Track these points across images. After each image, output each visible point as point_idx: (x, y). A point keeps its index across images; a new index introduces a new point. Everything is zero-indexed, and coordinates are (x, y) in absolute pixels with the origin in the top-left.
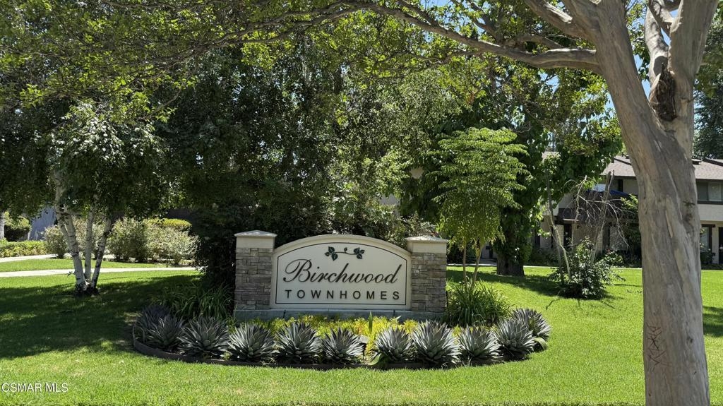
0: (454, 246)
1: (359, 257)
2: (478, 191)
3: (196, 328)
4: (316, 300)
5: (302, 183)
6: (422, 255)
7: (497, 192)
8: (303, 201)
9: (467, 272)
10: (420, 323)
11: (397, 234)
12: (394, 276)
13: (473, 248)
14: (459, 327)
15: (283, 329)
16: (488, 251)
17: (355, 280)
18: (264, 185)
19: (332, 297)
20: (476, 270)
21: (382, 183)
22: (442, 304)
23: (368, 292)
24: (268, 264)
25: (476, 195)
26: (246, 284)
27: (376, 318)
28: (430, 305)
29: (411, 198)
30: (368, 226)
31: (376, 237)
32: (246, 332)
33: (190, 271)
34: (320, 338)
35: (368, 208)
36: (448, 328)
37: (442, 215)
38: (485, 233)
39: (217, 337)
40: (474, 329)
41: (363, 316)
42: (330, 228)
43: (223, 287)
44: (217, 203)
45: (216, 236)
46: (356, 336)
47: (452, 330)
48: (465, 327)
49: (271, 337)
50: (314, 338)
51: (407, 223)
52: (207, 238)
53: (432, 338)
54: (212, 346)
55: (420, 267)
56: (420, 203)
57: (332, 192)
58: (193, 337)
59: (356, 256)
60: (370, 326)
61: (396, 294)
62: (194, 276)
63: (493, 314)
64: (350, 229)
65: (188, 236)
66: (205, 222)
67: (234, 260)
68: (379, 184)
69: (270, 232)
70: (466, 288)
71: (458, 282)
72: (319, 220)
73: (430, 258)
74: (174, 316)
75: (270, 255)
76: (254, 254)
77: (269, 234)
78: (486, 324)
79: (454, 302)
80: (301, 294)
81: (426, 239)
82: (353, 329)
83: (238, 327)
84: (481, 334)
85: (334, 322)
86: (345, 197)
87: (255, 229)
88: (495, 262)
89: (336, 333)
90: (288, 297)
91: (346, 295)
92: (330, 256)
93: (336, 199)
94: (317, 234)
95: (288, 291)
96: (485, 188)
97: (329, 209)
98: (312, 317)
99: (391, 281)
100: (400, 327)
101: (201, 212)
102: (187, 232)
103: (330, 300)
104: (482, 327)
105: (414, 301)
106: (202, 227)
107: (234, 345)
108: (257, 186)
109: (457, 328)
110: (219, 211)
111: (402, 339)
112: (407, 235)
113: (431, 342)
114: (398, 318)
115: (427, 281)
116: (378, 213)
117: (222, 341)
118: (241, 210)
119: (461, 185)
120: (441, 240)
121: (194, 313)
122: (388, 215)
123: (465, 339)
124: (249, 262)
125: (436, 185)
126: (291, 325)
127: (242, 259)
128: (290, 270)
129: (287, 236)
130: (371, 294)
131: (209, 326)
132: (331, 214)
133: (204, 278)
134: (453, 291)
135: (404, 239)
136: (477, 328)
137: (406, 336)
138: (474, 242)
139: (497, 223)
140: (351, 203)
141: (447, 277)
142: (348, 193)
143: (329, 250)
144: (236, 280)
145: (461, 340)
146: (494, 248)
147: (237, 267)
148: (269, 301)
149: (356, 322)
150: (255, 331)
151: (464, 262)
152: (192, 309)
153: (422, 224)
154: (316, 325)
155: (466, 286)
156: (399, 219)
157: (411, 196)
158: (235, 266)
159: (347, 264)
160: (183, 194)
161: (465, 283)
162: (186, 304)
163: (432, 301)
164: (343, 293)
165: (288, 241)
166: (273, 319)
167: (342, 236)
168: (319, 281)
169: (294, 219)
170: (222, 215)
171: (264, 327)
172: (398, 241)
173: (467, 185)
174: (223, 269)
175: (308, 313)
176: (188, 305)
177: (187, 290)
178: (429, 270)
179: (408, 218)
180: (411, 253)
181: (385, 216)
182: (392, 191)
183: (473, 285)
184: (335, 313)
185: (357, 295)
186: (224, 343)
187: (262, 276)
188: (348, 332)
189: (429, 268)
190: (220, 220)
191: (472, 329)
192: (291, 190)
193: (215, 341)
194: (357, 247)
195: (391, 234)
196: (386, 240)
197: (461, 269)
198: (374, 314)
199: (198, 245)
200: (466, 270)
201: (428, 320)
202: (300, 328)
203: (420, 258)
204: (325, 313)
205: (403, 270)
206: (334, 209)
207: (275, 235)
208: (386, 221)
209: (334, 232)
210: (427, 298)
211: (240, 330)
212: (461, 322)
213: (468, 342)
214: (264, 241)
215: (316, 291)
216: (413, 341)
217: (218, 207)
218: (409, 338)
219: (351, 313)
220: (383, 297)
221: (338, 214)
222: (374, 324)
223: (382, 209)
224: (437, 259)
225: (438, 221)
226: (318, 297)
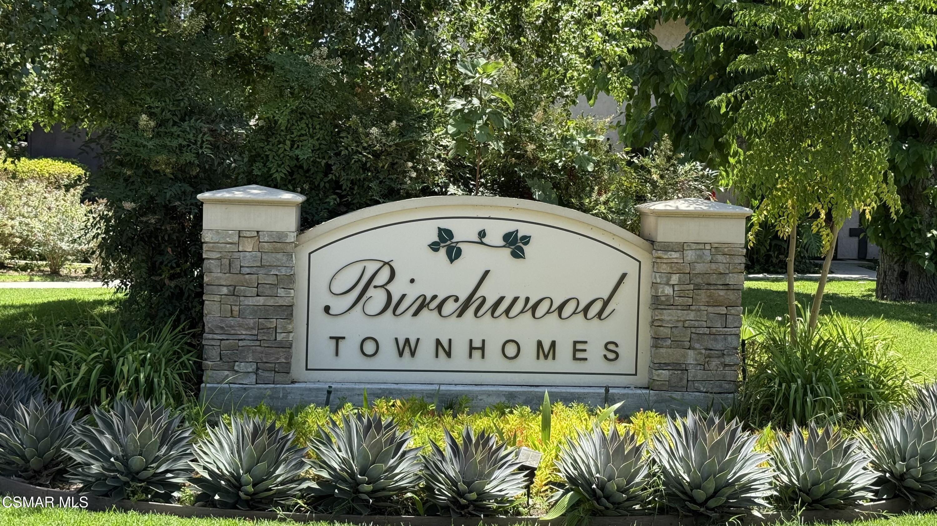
0: (764, 225)
1: (518, 254)
2: (831, 78)
3: (109, 426)
4: (407, 362)
5: (367, 65)
6: (681, 247)
7: (883, 82)
8: (371, 108)
9: (798, 295)
10: (674, 418)
11: (616, 195)
12: (606, 303)
13: (815, 229)
14: (773, 428)
15: (327, 430)
16: (855, 241)
17: (507, 311)
18: (269, 68)
19: (449, 354)
20: (821, 288)
21: (576, 60)
22: (729, 373)
23: (540, 344)
24: (283, 271)
25: (828, 91)
26: (231, 321)
27: (560, 406)
28: (700, 374)
29: (653, 103)
30: (539, 175)
31: (561, 203)
32: (233, 437)
33: (90, 291)
34: (420, 453)
35: (538, 127)
36: (744, 430)
37: (734, 147)
38: (848, 190)
39: (164, 449)
40: (813, 434)
41: (526, 403)
42: (441, 180)
43: (174, 327)
44: (151, 115)
45: (152, 199)
46: (510, 449)
47: (757, 435)
48: (787, 429)
49: (295, 449)
50: (404, 453)
51: (643, 167)
52: (128, 205)
53: (702, 454)
54: (152, 471)
55: (675, 279)
56: (678, 115)
57: (443, 85)
58: (104, 448)
59: (508, 251)
60: (546, 425)
61: (611, 347)
62: (101, 303)
63: (863, 397)
64: (494, 181)
65: (82, 201)
66: (121, 164)
67: (199, 261)
68: (568, 66)
69: (288, 190)
70: (793, 333)
71: (772, 318)
72: (412, 158)
73: (700, 257)
74: (55, 398)
75: (289, 248)
76: (248, 246)
77: (287, 196)
78: (843, 422)
79: (762, 368)
80: (369, 348)
81: (692, 208)
82: (501, 433)
83: (214, 424)
84: (831, 446)
85: (455, 416)
86: (480, 99)
87: (249, 182)
88: (872, 268)
89: (460, 442)
90: (337, 354)
91: (482, 349)
92: (443, 252)
93: (458, 104)
94: (408, 196)
95: (337, 339)
96: (852, 72)
97: (439, 131)
98: (399, 403)
99: (599, 314)
100: (622, 428)
101: (112, 138)
102: (79, 190)
103: (443, 362)
104: (834, 429)
105: (658, 366)
106: (115, 176)
107: (205, 468)
108: (250, 72)
109: (767, 430)
110: (158, 135)
111: (626, 458)
112: (641, 199)
113: (700, 465)
114: (617, 406)
115: (692, 315)
116: (565, 140)
117: (177, 459)
118: (212, 131)
119: (788, 62)
120: (730, 208)
121: (103, 391)
122: (592, 145)
123: (787, 457)
124: (237, 264)
125: (720, 66)
126: (347, 421)
127: (219, 259)
128: (340, 286)
129: (332, 200)
130: (546, 347)
131: (143, 422)
132: (444, 142)
133: (123, 305)
134: (760, 339)
135: (632, 207)
136: (820, 432)
137: (637, 450)
138: (817, 215)
139: (879, 163)
140: (496, 115)
141: (743, 305)
142: (488, 88)
143: (440, 235)
144: (205, 312)
145: (779, 463)
146: (869, 233)
147: (206, 279)
148: (288, 364)
149: (510, 417)
150: (256, 433)
151: (791, 266)
152: (99, 381)
153: (681, 169)
154: (409, 424)
155: (793, 327)
156: (621, 155)
157: (653, 97)
158: (201, 276)
159: (487, 272)
160: (65, 94)
161: (792, 319)
162: (84, 368)
163: (704, 366)
164: (477, 344)
165: (333, 214)
166: (301, 407)
167: (472, 199)
168: (416, 314)
169: (349, 157)
170: (165, 146)
171: (278, 425)
172: (618, 212)
173: (803, 61)
174: (173, 284)
175: (387, 394)
176: (89, 372)
177: (84, 334)
178: (698, 287)
179: (646, 154)
180: (652, 242)
181: (584, 147)
182: (604, 85)
183: (812, 324)
184: (458, 395)
185: (511, 350)
186: (180, 465)
187: (271, 301)
188: (489, 439)
189: (699, 280)
190: (162, 158)
191: (806, 434)
192: (340, 81)
193: (156, 459)
194: (510, 227)
195: (600, 194)
196: (586, 211)
197: (782, 286)
198: (554, 398)
199: (107, 220)
200: (796, 289)
201: (694, 411)
202: (368, 427)
203: (675, 255)
204: (431, 395)
205: (630, 285)
206: (451, 130)
207: (300, 198)
208: (589, 160)
209: (452, 189)
210: (691, 357)
211: (220, 431)
212: (779, 416)
213: (794, 465)
214: (272, 211)
215: (407, 341)
216: (654, 462)
217: (152, 124)
218: (644, 455)
219: (498, 394)
220: (579, 355)
221: (461, 143)
222: (554, 420)
223: (577, 128)
224: (720, 258)
225: (725, 162)
226: (413, 354)
